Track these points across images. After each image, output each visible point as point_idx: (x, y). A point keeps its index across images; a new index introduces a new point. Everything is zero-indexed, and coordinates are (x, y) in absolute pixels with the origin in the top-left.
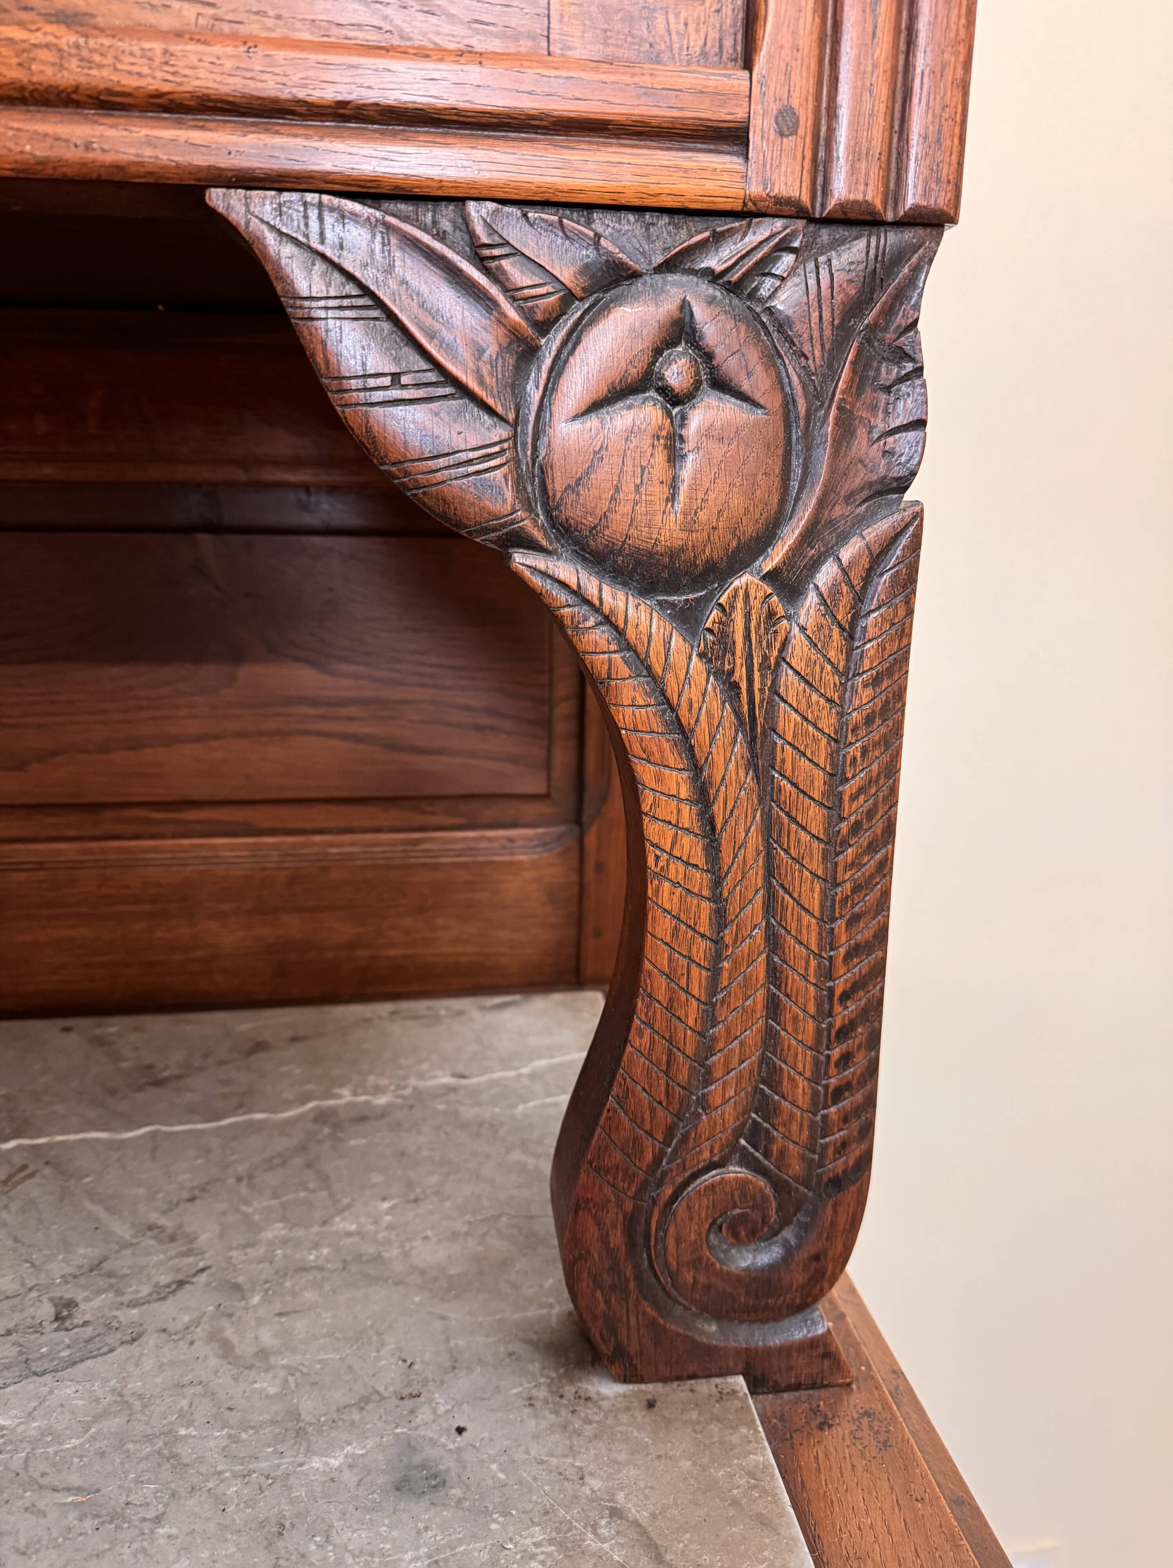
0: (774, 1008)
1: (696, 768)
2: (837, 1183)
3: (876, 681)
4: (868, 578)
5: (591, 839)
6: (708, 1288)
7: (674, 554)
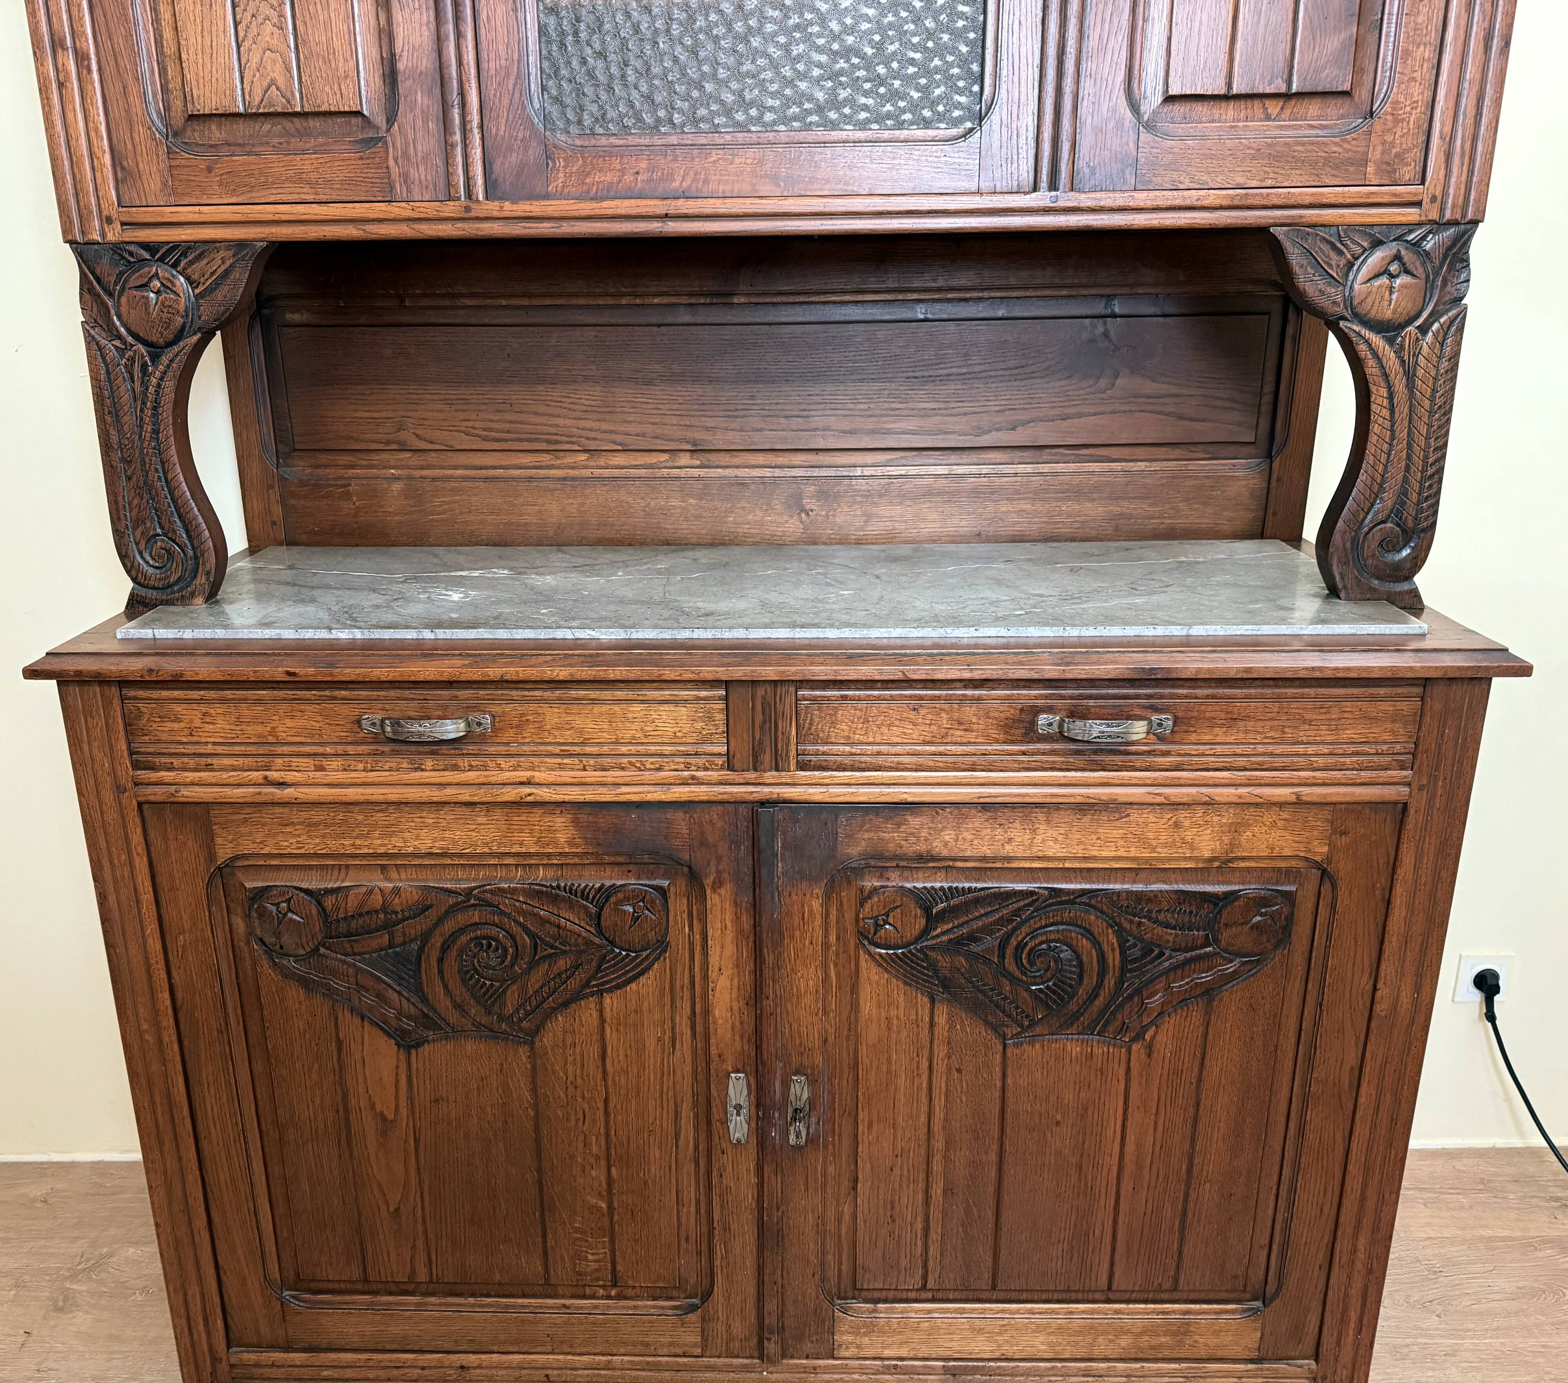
0: (1407, 469)
1: (1389, 387)
2: (1423, 530)
3: (1449, 360)
4: (1449, 328)
5: (1276, 465)
6: (1376, 566)
7: (1389, 321)
